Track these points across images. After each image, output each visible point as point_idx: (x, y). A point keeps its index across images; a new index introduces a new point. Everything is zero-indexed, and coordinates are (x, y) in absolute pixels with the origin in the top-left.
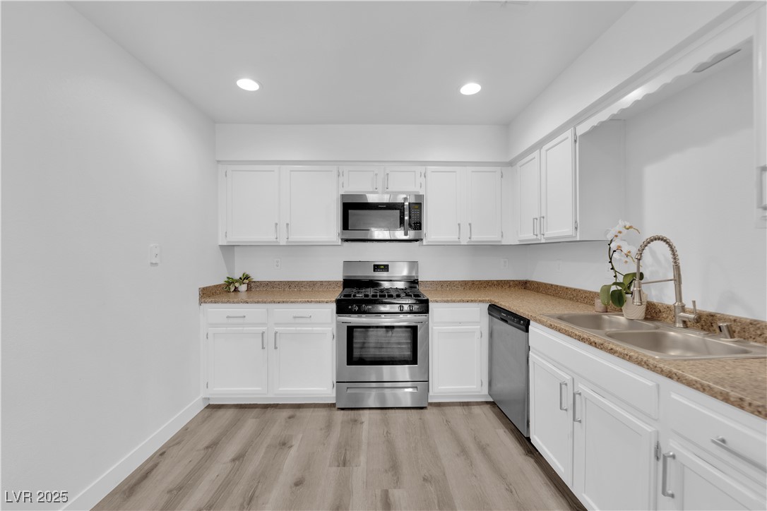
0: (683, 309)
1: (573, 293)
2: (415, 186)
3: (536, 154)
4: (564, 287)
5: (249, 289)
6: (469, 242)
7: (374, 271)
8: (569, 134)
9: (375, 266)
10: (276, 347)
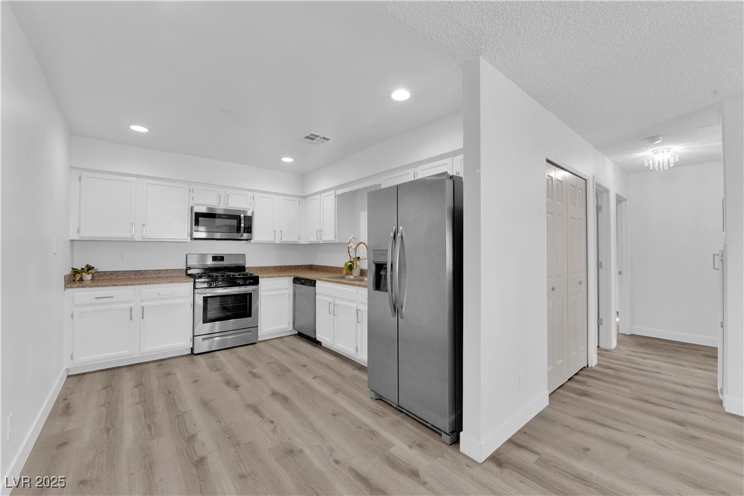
2: (247, 205)
3: (318, 196)
5: (93, 279)
6: (280, 242)
7: (213, 261)
8: (333, 192)
9: (213, 257)
10: (143, 318)
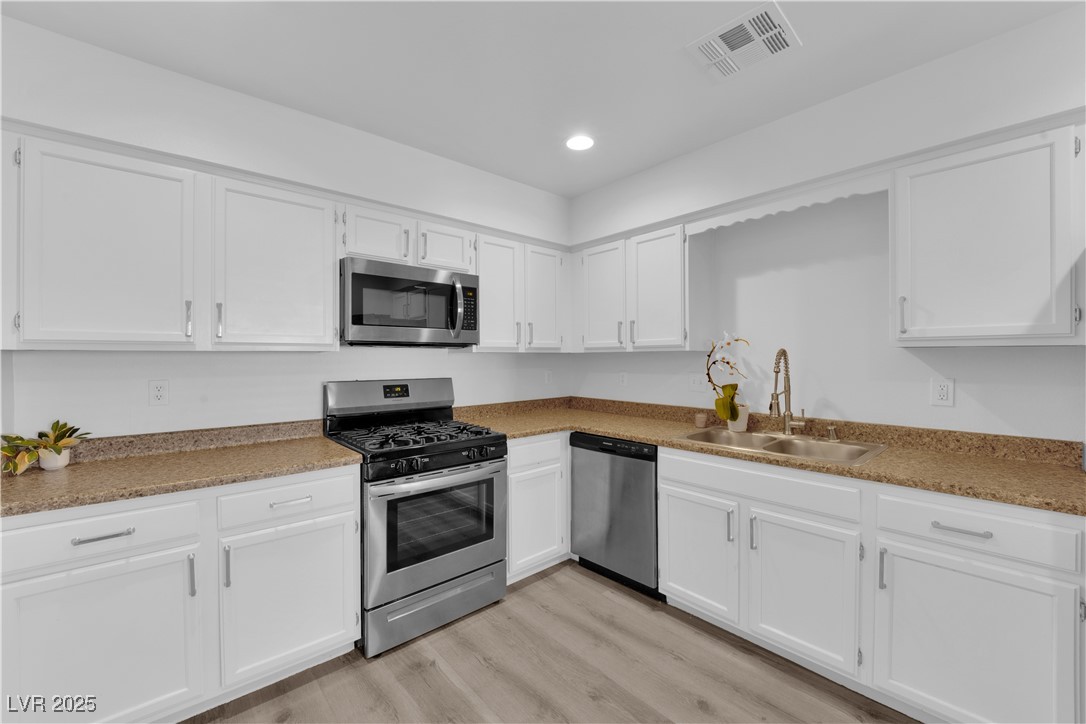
0: (792, 418)
1: (648, 409)
2: (463, 261)
3: (619, 243)
4: (632, 403)
5: (74, 463)
6: (529, 349)
7: (386, 397)
9: (385, 387)
10: (228, 584)
